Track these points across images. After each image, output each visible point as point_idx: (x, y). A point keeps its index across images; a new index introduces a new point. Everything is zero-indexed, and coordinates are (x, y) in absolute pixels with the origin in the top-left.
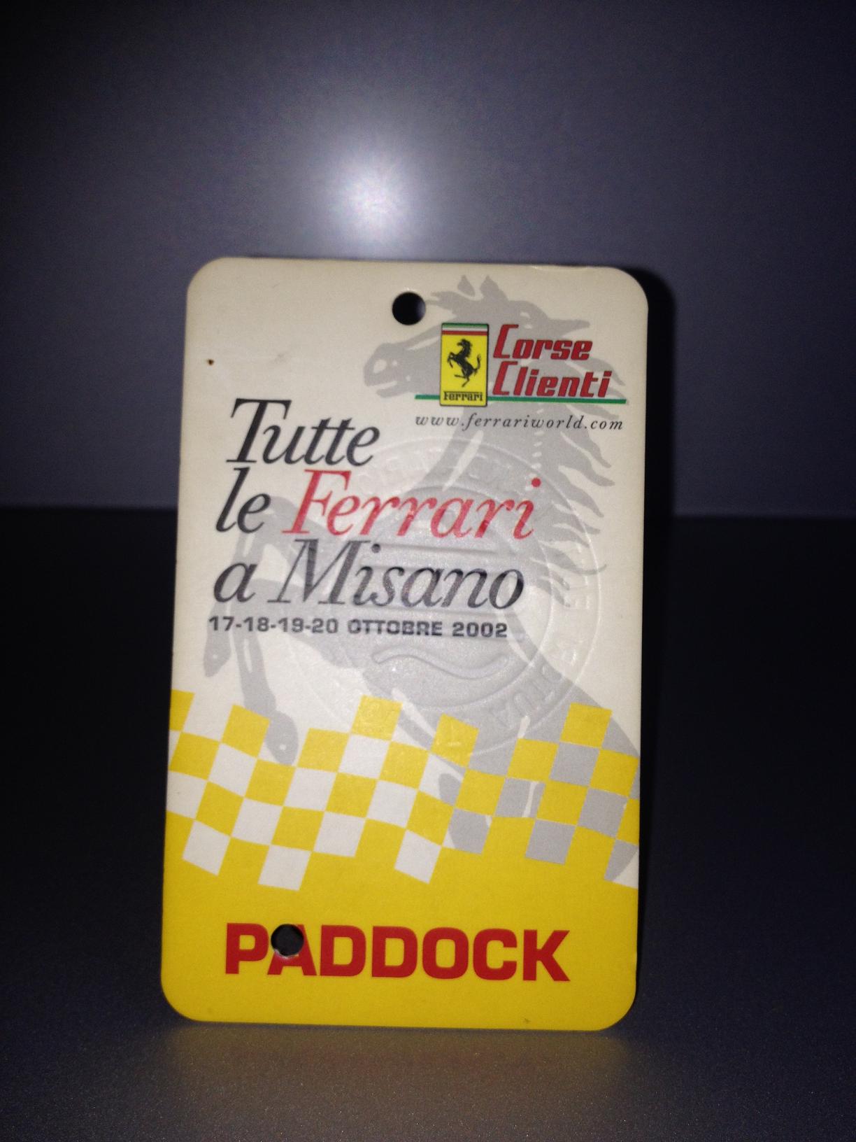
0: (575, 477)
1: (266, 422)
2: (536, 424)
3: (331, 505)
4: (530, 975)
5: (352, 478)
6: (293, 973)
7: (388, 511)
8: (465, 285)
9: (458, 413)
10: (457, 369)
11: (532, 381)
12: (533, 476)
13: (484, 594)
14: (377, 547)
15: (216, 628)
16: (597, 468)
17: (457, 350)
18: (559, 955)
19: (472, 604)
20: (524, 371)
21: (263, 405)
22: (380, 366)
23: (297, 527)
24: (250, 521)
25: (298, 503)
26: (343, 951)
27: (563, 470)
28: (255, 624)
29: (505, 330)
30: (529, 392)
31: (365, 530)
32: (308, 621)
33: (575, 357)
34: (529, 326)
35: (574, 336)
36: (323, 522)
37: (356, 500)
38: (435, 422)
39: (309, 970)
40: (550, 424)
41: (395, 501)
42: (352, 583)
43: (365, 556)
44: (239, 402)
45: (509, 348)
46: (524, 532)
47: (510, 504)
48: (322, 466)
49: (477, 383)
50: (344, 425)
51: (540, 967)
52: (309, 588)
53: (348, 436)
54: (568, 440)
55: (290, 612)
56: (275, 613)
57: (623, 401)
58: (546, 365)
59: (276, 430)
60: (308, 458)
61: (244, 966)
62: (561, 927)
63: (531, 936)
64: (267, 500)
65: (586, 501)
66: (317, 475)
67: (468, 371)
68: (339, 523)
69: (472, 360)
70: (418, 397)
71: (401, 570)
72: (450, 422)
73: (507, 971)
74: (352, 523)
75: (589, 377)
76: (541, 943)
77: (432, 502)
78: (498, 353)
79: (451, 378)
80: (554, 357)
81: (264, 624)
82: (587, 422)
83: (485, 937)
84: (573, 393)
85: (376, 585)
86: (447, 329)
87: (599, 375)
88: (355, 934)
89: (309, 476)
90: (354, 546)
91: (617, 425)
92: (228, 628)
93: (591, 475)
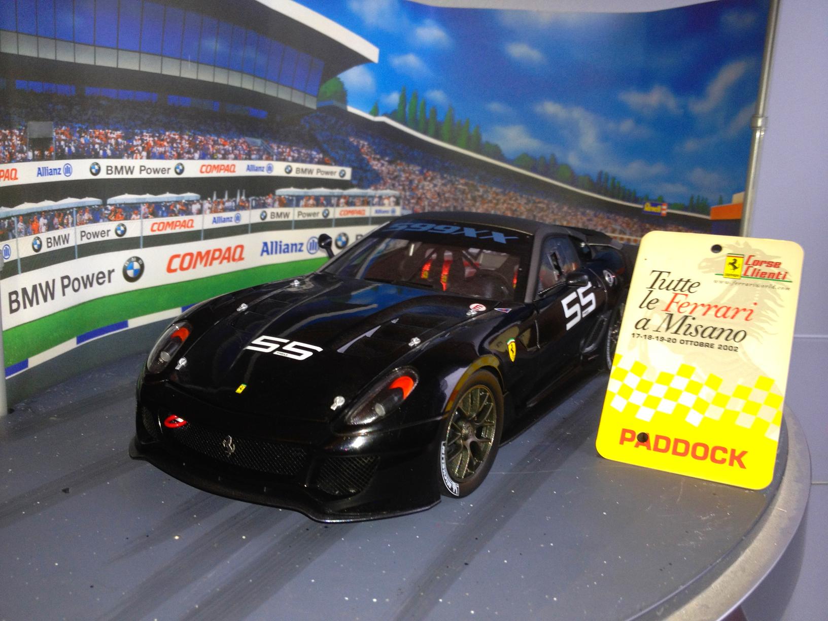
0: (770, 303)
1: (662, 277)
2: (757, 286)
3: (680, 304)
4: (731, 464)
5: (689, 296)
6: (642, 448)
7: (700, 308)
8: (737, 243)
9: (730, 280)
10: (731, 267)
11: (758, 272)
12: (755, 302)
13: (732, 336)
14: (694, 319)
15: (633, 337)
16: (779, 302)
17: (732, 261)
18: (743, 459)
19: (726, 339)
20: (755, 269)
21: (661, 272)
22: (704, 264)
23: (667, 310)
24: (651, 306)
25: (668, 302)
26: (662, 444)
27: (766, 301)
28: (647, 337)
29: (750, 257)
30: (757, 275)
31: (691, 313)
32: (666, 338)
33: (775, 267)
34: (759, 256)
35: (775, 260)
36: (676, 309)
37: (689, 303)
38: (721, 282)
39: (649, 448)
40: (763, 286)
41: (703, 305)
42: (684, 328)
43: (689, 321)
44: (654, 271)
45: (751, 262)
46: (749, 318)
47: (745, 310)
48: (679, 292)
49: (738, 272)
50: (688, 281)
51: (736, 462)
52: (668, 328)
53: (689, 284)
54: (769, 292)
55: (660, 335)
56: (655, 334)
57: (791, 282)
58: (764, 268)
59: (664, 280)
60: (674, 289)
61: (626, 443)
62: (745, 450)
63: (733, 451)
64: (658, 300)
65: (773, 311)
66: (676, 295)
67: (735, 268)
68: (682, 310)
69: (736, 265)
70: (716, 274)
71: (702, 326)
72: (727, 283)
73: (723, 461)
74: (686, 311)
75: (779, 273)
76: (737, 454)
77: (716, 306)
78: (747, 263)
79: (729, 269)
80: (767, 266)
81: (650, 337)
82: (776, 287)
83: (715, 449)
84: (773, 277)
85: (692, 330)
86: (729, 255)
87: (783, 273)
88: (668, 440)
89: (673, 295)
90: (686, 317)
91: (788, 289)
92: (637, 337)
93: (776, 302)
